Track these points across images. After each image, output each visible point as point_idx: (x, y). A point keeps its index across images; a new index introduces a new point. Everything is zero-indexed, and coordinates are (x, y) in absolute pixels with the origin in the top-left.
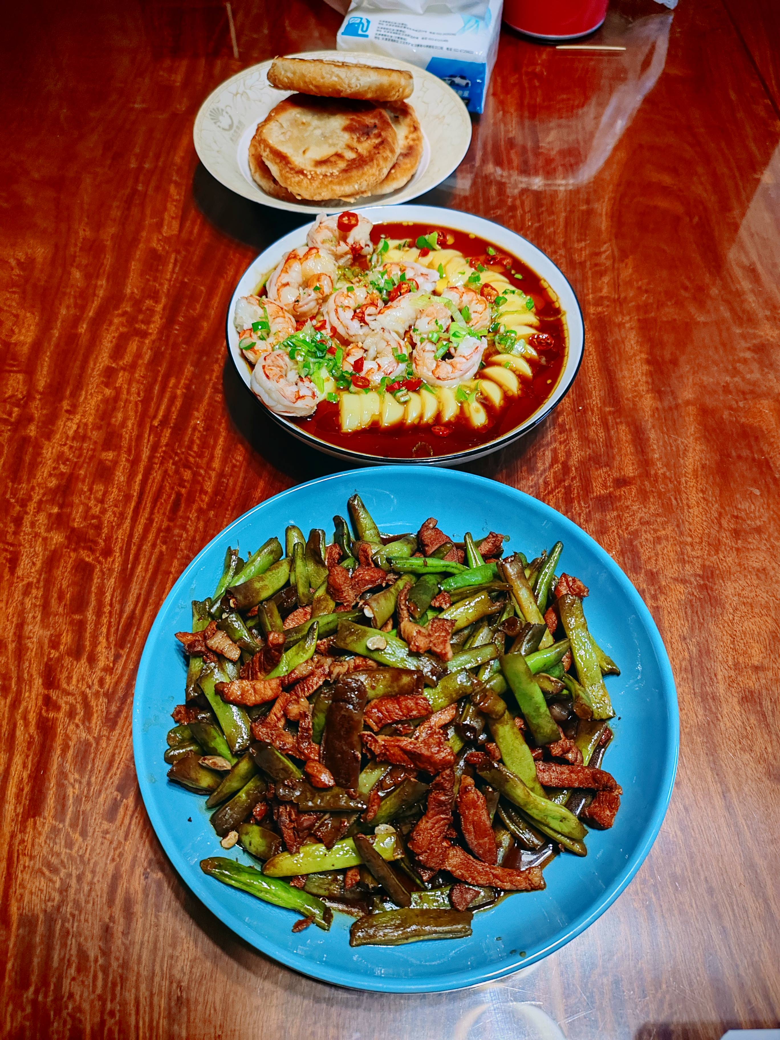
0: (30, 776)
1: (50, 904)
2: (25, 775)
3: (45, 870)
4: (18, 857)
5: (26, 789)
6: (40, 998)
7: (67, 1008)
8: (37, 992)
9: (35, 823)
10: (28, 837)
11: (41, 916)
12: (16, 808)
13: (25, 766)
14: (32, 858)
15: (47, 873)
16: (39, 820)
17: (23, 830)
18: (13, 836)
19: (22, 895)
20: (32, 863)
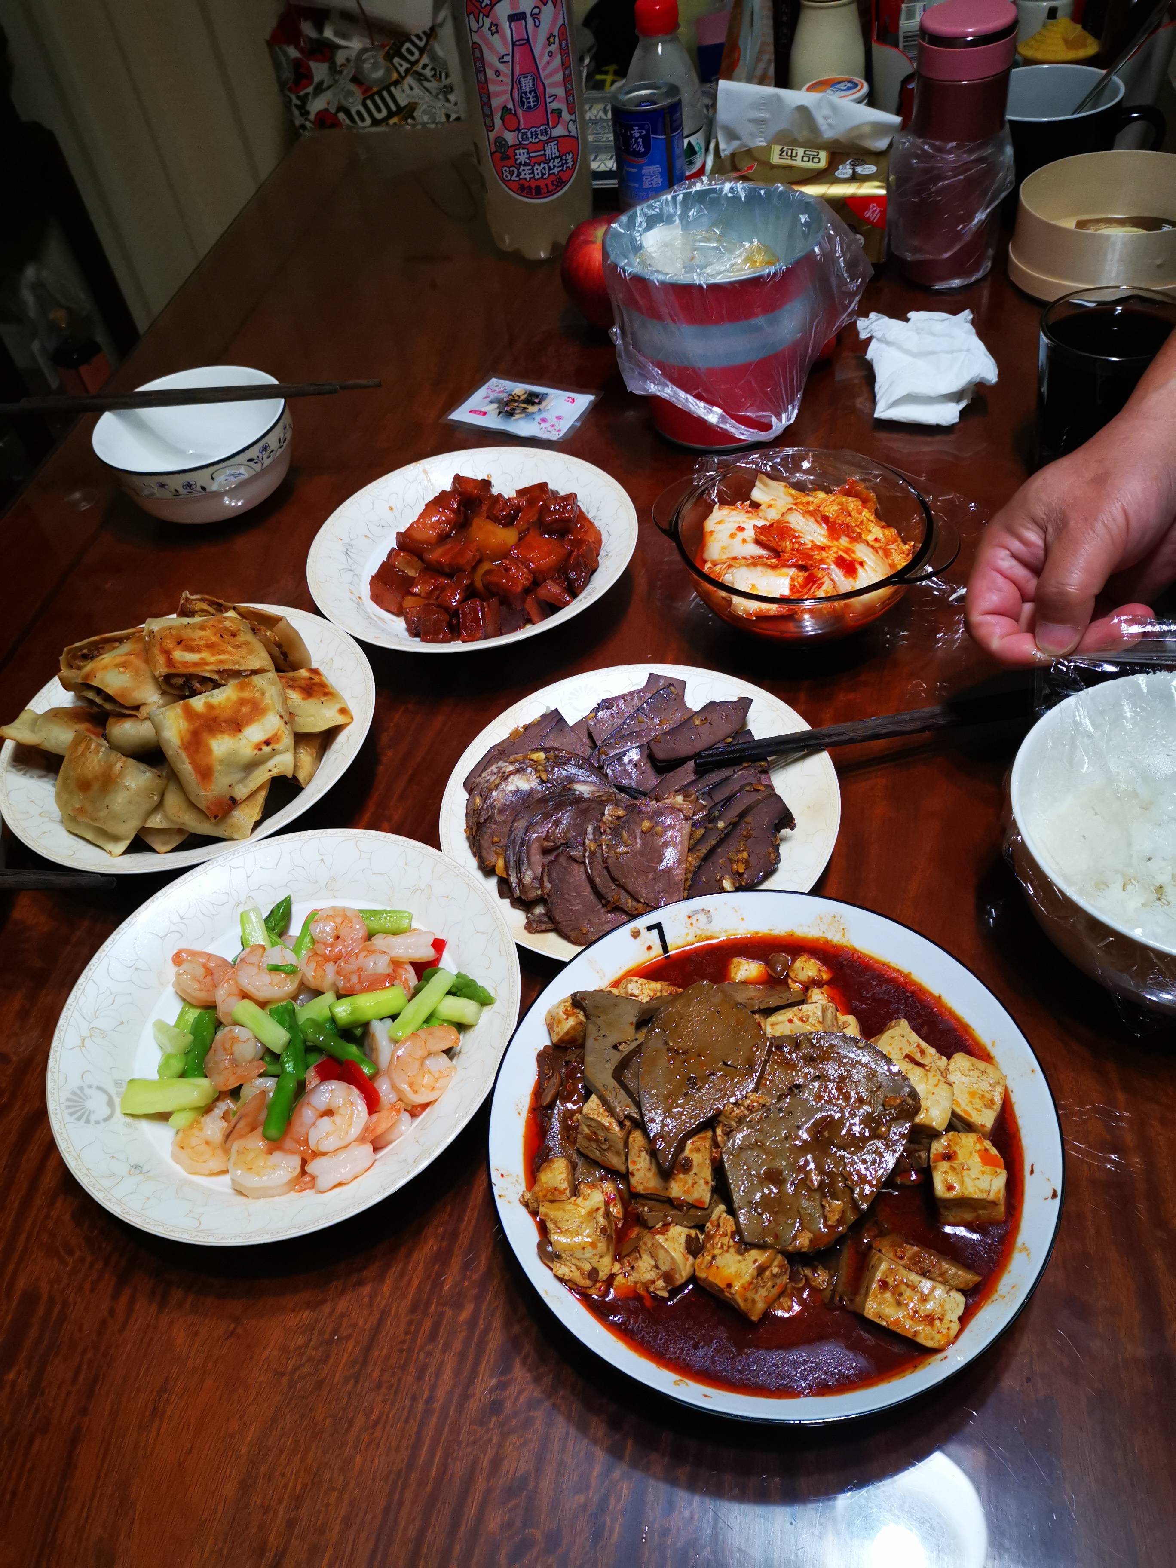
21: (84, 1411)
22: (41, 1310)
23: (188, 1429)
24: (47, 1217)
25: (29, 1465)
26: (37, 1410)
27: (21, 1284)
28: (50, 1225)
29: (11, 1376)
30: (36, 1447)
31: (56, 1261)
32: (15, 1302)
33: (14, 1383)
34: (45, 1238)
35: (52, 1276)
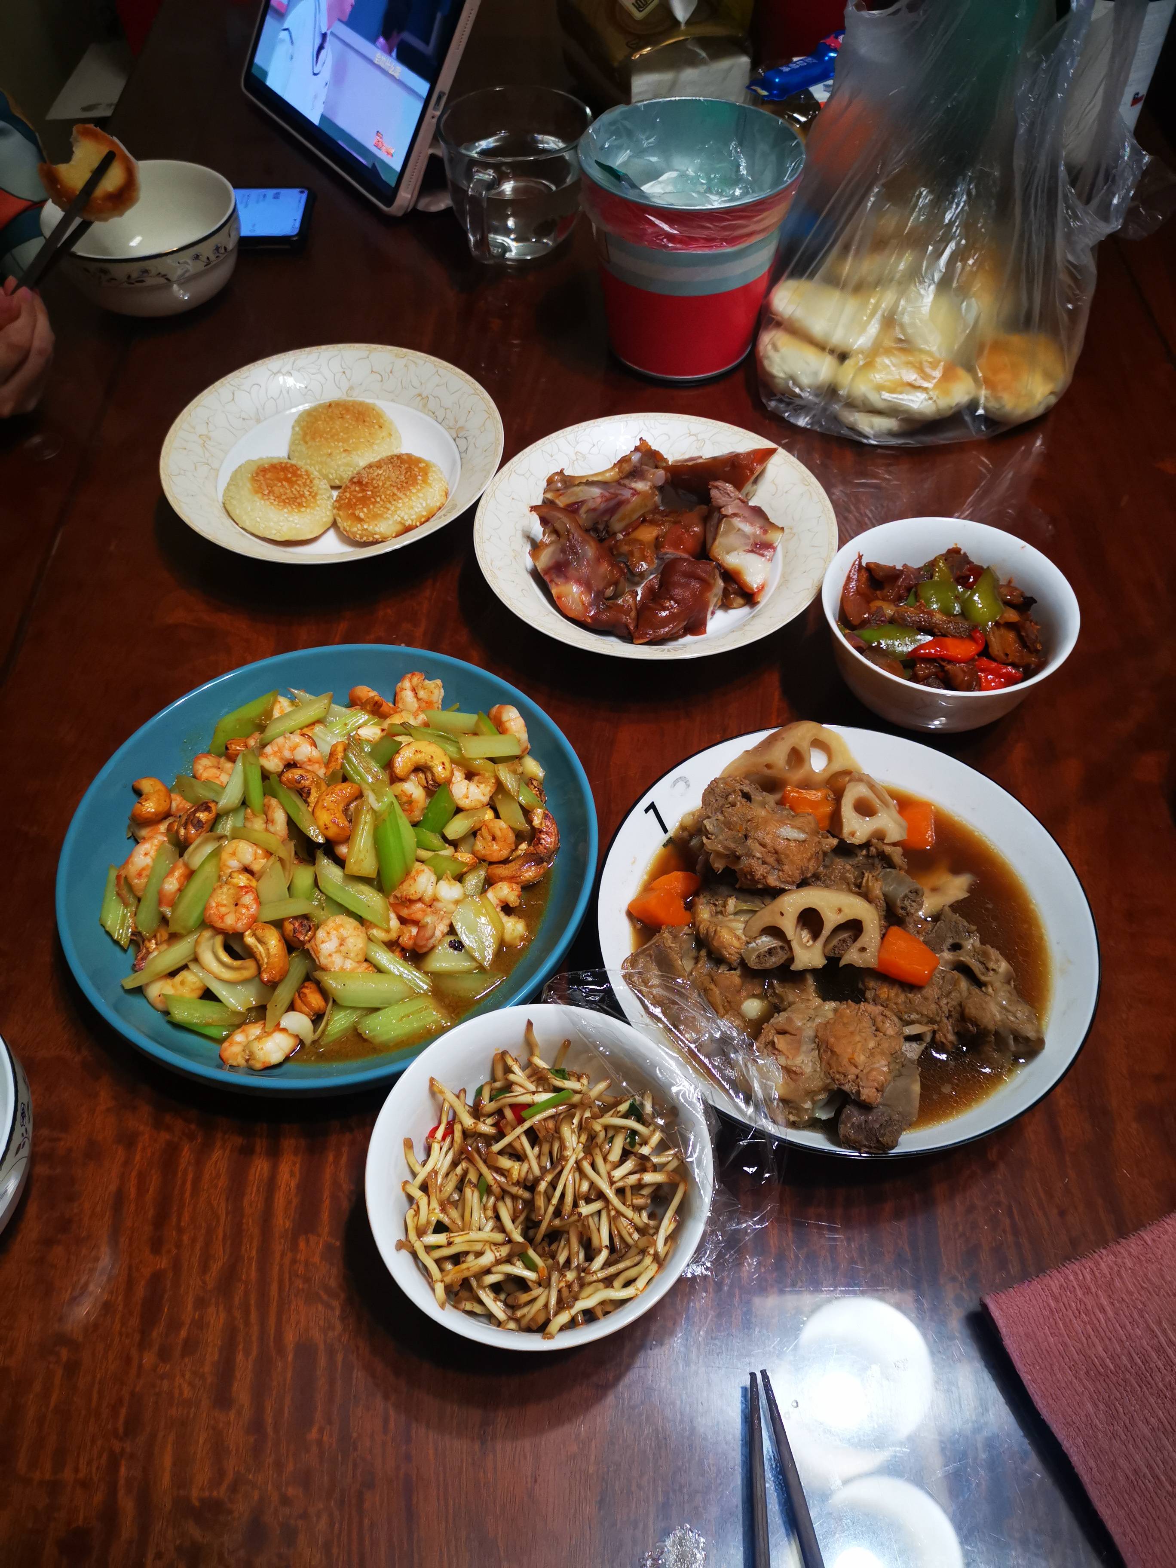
0: (298, 1187)
1: (330, 1334)
2: (293, 1184)
3: (322, 1293)
4: (290, 1279)
5: (295, 1201)
6: (325, 1439)
7: (355, 1449)
8: (321, 1431)
9: (308, 1241)
10: (301, 1257)
11: (322, 1346)
12: (284, 1223)
13: (292, 1174)
14: (307, 1280)
15: (325, 1297)
16: (313, 1238)
17: (294, 1247)
18: (283, 1255)
19: (298, 1323)
20: (306, 1286)
21: (408, 1458)
22: (322, 1361)
23: (525, 1458)
24: (294, 1261)
25: (366, 1522)
26: (355, 1465)
27: (290, 1338)
28: (301, 1270)
29: (313, 1434)
30: (367, 1505)
31: (320, 1307)
32: (290, 1358)
33: (320, 1442)
34: (299, 1283)
35: (322, 1323)
